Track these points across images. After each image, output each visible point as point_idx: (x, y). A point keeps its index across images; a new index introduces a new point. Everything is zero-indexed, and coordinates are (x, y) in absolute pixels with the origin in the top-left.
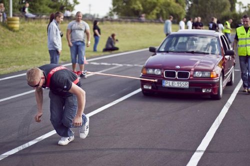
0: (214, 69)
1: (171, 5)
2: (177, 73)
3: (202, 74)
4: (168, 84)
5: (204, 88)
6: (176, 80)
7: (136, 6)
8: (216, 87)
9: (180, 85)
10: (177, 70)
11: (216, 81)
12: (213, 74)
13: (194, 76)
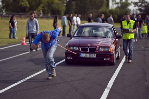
0: (111, 46)
1: (55, 3)
2: (88, 49)
3: (104, 49)
4: (83, 55)
5: (105, 58)
6: (88, 53)
7: (23, 4)
8: (112, 57)
9: (90, 56)
10: (89, 47)
11: (112, 53)
12: (110, 49)
13: (99, 50)
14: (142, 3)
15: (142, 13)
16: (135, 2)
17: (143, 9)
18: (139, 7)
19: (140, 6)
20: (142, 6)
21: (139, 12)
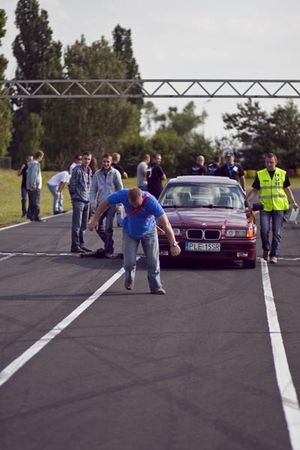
2: (204, 233)
3: (236, 232)
4: (193, 247)
5: (239, 251)
6: (204, 241)
9: (208, 248)
10: (204, 228)
11: (252, 241)
12: (249, 233)
13: (226, 236)
14: (251, 117)
15: (250, 147)
16: (227, 115)
17: (254, 135)
18: (241, 128)
19: (245, 125)
20: (249, 125)
21: (240, 145)
